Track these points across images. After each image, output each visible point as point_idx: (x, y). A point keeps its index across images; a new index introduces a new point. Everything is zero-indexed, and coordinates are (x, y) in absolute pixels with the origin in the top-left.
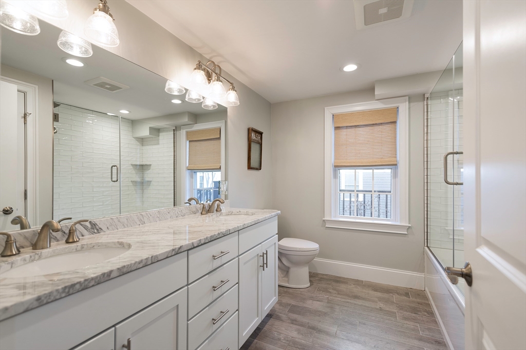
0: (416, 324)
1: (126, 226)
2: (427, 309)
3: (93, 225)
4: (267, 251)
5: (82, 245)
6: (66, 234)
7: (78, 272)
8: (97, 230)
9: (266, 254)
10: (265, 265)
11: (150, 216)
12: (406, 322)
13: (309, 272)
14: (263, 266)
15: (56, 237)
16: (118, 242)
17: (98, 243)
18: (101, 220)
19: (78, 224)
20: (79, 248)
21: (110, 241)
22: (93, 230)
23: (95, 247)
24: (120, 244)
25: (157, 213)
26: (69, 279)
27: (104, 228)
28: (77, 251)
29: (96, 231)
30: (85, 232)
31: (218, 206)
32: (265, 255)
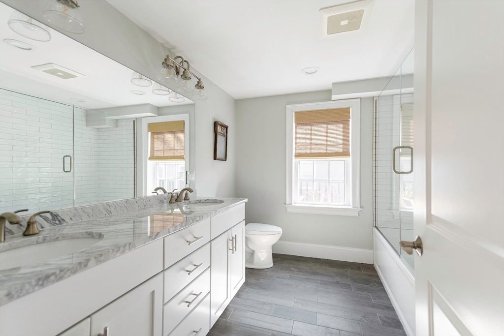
0: (368, 294)
1: (91, 216)
2: (377, 280)
3: (55, 216)
4: (236, 235)
5: (44, 237)
6: (24, 227)
7: (50, 264)
8: (59, 221)
9: (236, 238)
10: (234, 248)
11: (117, 206)
12: (360, 292)
13: (273, 254)
14: (233, 250)
15: (11, 230)
16: (86, 232)
17: (63, 234)
18: (64, 211)
19: (37, 216)
20: (40, 240)
21: (77, 232)
22: (54, 222)
23: (59, 239)
24: (89, 234)
25: (124, 203)
26: (41, 271)
27: (67, 219)
28: (38, 243)
29: (57, 222)
30: (45, 223)
31: (186, 194)
32: (234, 239)
